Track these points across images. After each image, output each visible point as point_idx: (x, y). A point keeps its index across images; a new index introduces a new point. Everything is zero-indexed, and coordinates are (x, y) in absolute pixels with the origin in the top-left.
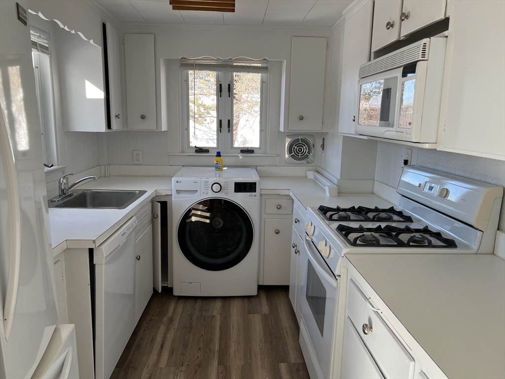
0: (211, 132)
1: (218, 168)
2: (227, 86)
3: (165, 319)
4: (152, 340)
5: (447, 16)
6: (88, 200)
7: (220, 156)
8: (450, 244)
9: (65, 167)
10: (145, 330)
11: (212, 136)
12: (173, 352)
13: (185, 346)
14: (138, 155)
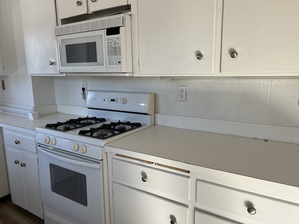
5: (129, 3)
8: (138, 125)
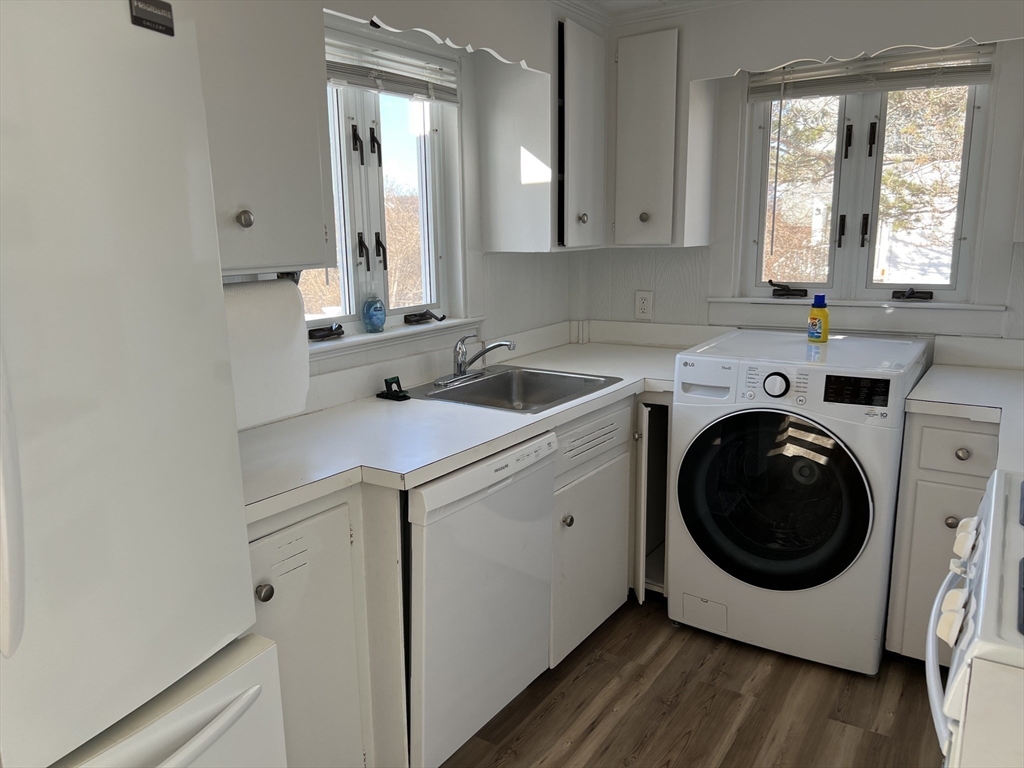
0: (934, 247)
1: (816, 335)
2: (867, 129)
3: (629, 668)
4: (579, 706)
6: (515, 388)
7: (825, 306)
9: (481, 321)
10: (577, 678)
11: (938, 258)
12: (607, 749)
13: (640, 745)
14: (644, 300)
